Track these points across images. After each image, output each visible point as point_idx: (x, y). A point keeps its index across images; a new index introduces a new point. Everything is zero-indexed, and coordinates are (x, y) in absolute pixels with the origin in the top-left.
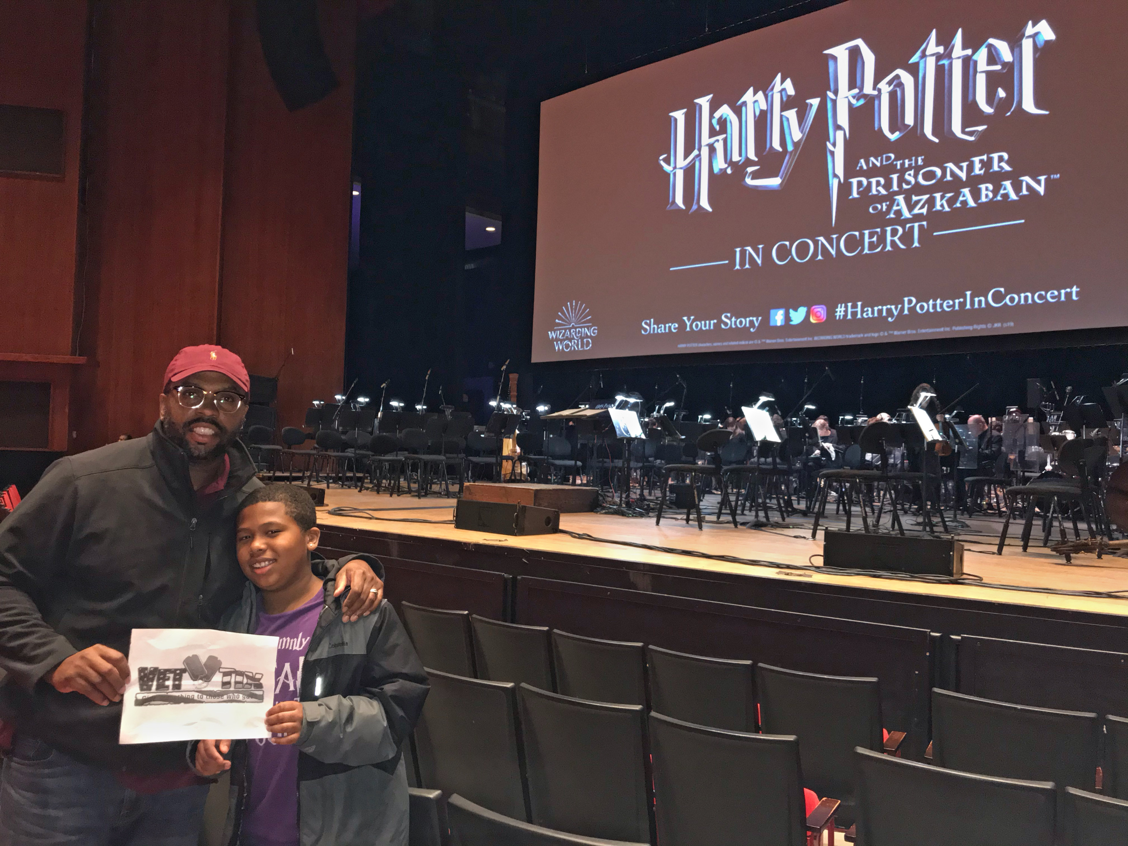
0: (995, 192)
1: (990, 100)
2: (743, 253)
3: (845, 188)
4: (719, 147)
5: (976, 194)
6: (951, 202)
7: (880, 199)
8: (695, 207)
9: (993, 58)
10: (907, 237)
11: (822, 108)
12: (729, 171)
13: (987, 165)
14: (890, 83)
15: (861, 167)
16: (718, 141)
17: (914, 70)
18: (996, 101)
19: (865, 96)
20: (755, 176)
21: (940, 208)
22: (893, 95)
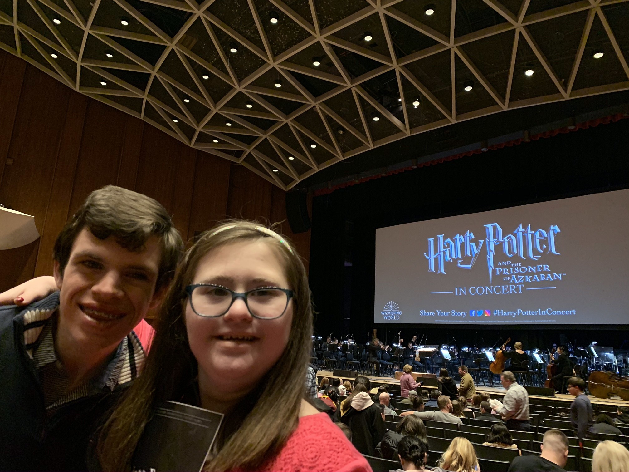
0: (546, 277)
1: (541, 248)
2: (458, 290)
3: (494, 271)
4: (448, 253)
5: (539, 278)
6: (531, 279)
7: (507, 276)
8: (439, 272)
9: (541, 235)
10: (517, 289)
11: (484, 243)
12: (451, 261)
13: (542, 268)
14: (508, 238)
15: (500, 264)
16: (447, 250)
17: (515, 235)
18: (543, 249)
19: (500, 242)
20: (461, 263)
21: (527, 281)
22: (509, 242)
